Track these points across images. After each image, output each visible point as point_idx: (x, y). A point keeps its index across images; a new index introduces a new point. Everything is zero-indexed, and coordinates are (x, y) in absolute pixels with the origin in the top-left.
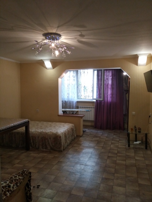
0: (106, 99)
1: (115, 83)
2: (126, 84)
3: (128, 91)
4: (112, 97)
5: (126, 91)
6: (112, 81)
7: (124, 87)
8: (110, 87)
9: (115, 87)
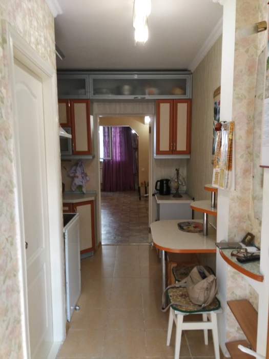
0: (114, 158)
1: (123, 141)
2: (135, 142)
3: (137, 149)
4: (121, 156)
5: (134, 149)
6: (120, 138)
7: (133, 145)
8: (118, 144)
9: (123, 144)
